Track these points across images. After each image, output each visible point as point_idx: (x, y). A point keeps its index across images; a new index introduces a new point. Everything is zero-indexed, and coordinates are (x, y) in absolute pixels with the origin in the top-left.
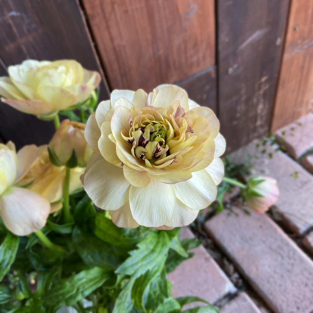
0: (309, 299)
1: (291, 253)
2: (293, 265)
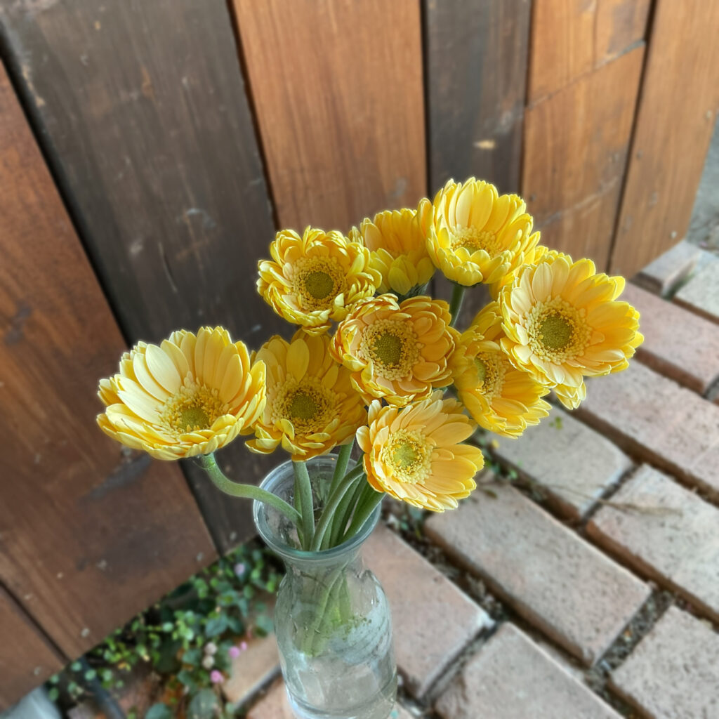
0: (612, 614)
1: (572, 548)
2: (577, 566)
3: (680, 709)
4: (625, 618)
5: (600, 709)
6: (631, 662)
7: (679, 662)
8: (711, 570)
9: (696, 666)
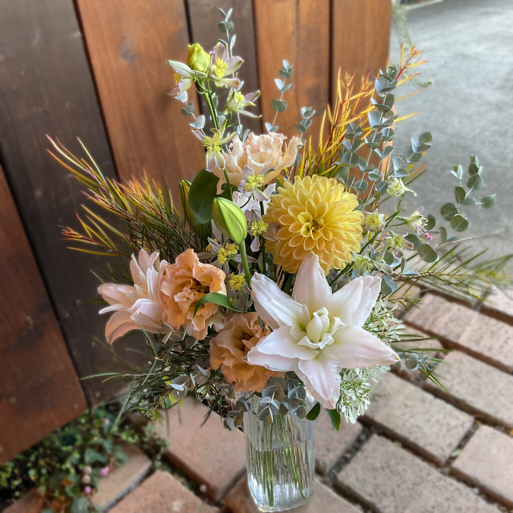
3: (378, 492)
4: (346, 443)
5: (329, 495)
6: (348, 468)
7: (378, 465)
8: (398, 412)
9: (388, 467)
